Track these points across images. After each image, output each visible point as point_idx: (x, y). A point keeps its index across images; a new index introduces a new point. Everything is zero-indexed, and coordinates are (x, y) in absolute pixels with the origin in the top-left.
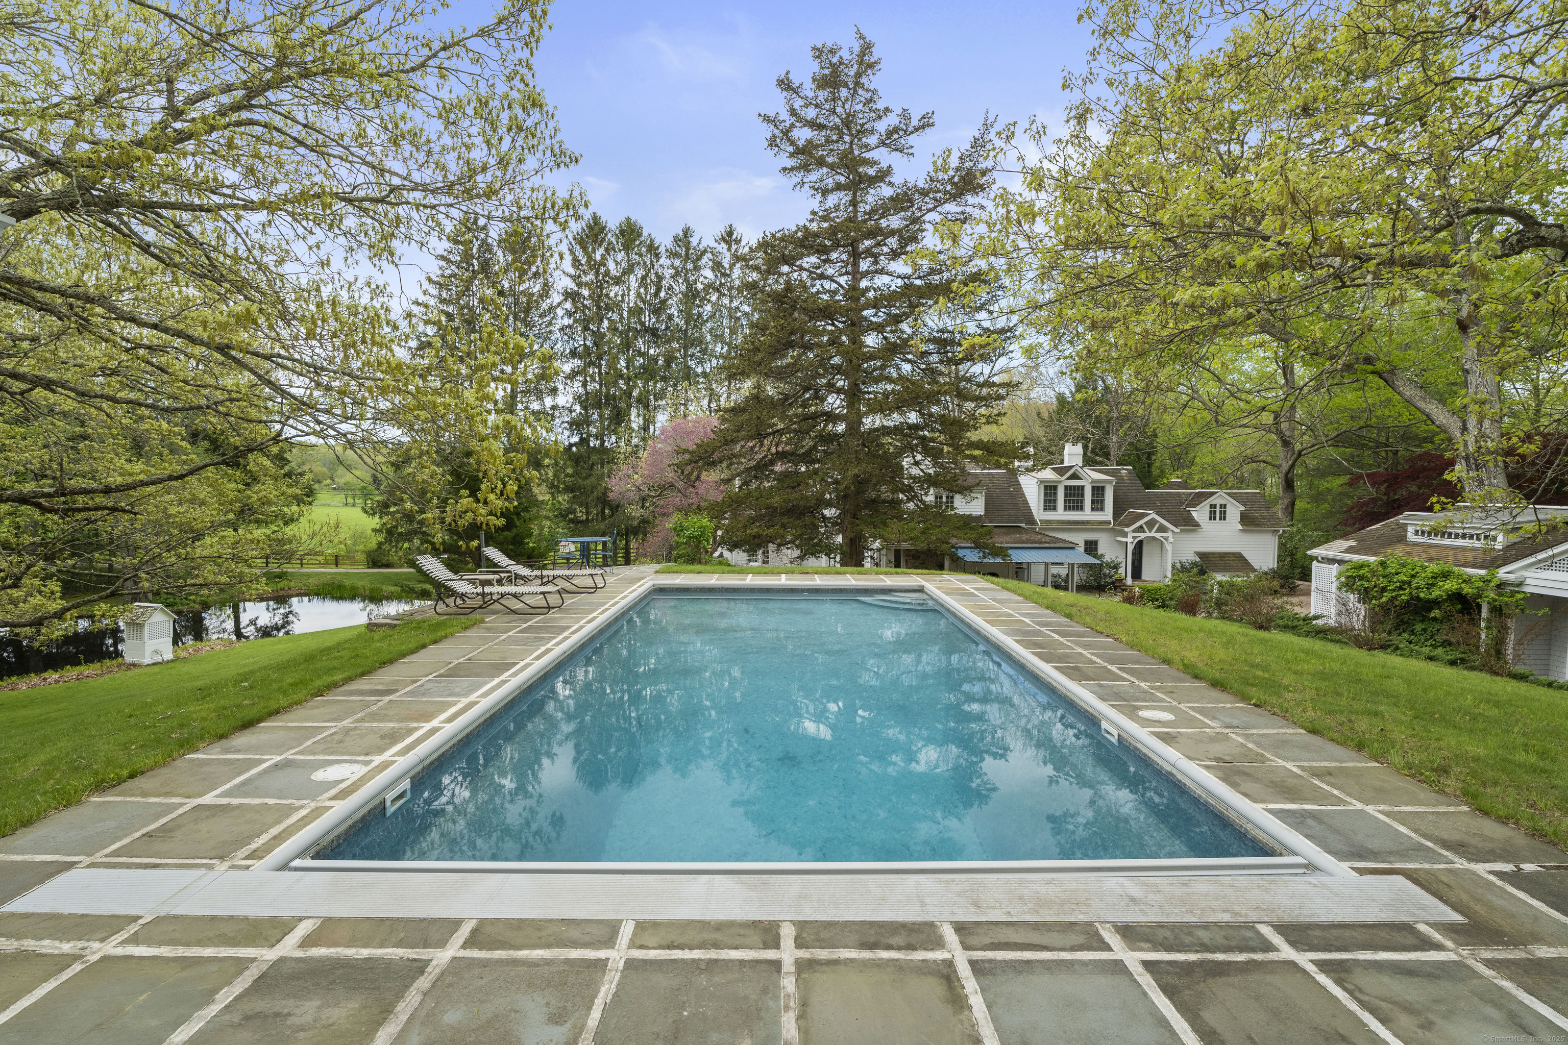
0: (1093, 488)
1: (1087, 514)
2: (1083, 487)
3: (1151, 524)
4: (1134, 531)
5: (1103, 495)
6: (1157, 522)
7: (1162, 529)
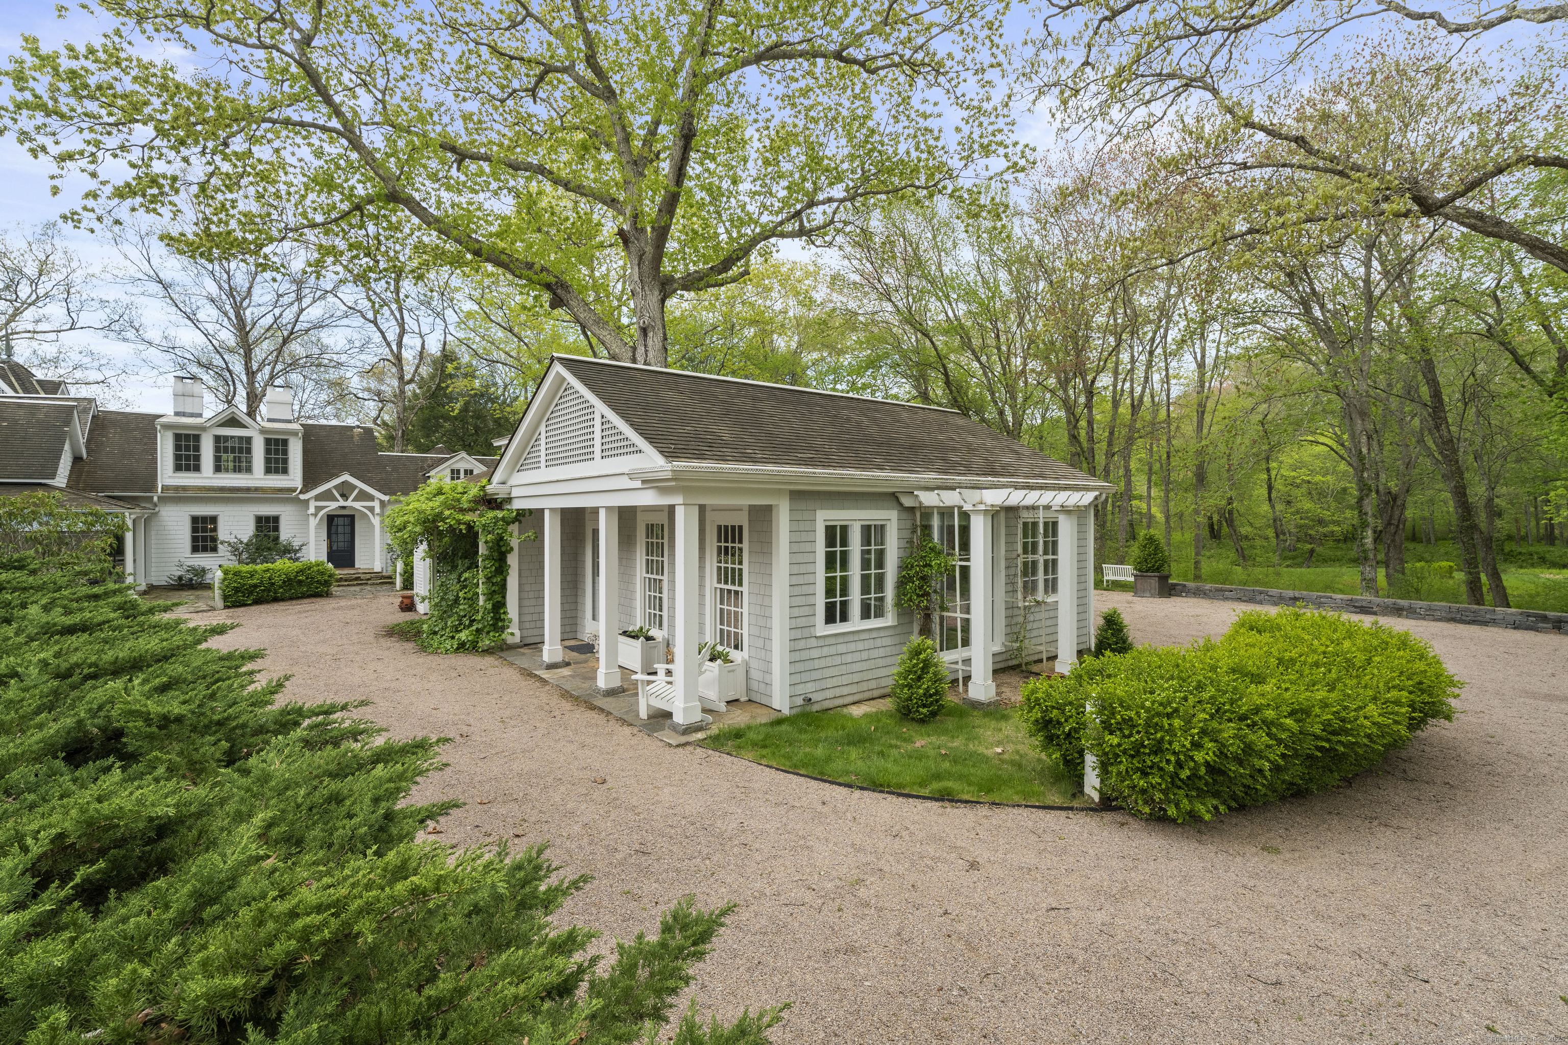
0: (268, 442)
1: (258, 477)
2: (249, 440)
3: (345, 491)
4: (318, 498)
5: (285, 452)
6: (355, 487)
7: (363, 496)
